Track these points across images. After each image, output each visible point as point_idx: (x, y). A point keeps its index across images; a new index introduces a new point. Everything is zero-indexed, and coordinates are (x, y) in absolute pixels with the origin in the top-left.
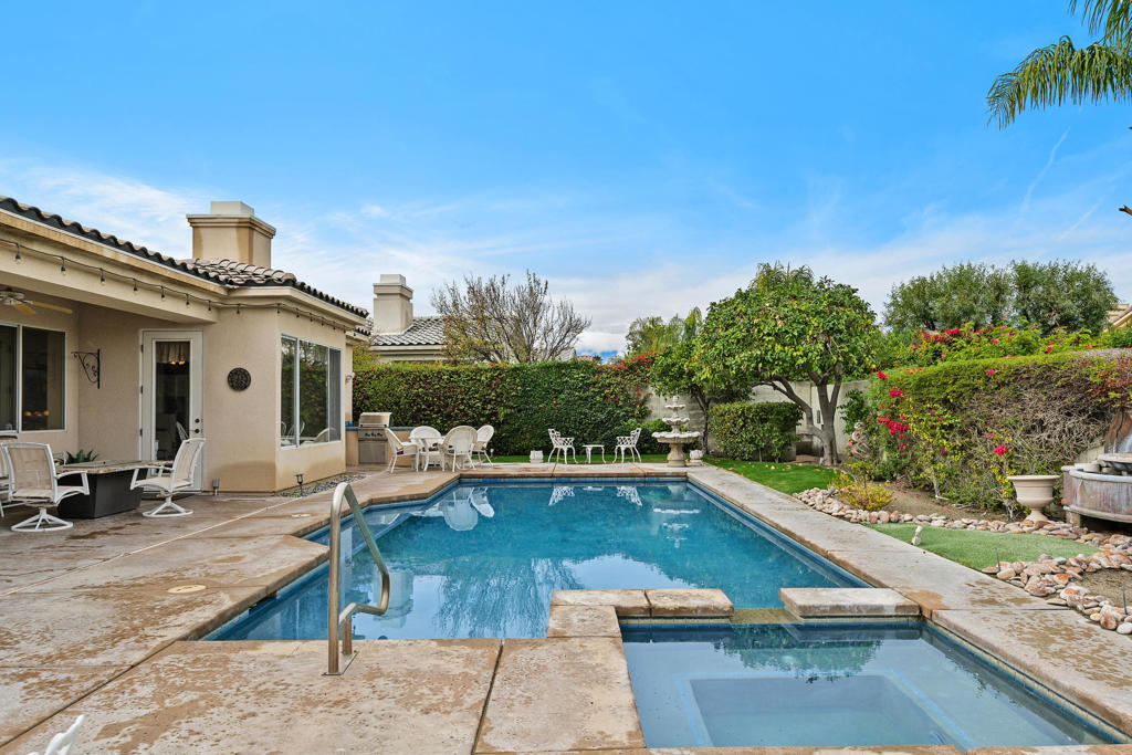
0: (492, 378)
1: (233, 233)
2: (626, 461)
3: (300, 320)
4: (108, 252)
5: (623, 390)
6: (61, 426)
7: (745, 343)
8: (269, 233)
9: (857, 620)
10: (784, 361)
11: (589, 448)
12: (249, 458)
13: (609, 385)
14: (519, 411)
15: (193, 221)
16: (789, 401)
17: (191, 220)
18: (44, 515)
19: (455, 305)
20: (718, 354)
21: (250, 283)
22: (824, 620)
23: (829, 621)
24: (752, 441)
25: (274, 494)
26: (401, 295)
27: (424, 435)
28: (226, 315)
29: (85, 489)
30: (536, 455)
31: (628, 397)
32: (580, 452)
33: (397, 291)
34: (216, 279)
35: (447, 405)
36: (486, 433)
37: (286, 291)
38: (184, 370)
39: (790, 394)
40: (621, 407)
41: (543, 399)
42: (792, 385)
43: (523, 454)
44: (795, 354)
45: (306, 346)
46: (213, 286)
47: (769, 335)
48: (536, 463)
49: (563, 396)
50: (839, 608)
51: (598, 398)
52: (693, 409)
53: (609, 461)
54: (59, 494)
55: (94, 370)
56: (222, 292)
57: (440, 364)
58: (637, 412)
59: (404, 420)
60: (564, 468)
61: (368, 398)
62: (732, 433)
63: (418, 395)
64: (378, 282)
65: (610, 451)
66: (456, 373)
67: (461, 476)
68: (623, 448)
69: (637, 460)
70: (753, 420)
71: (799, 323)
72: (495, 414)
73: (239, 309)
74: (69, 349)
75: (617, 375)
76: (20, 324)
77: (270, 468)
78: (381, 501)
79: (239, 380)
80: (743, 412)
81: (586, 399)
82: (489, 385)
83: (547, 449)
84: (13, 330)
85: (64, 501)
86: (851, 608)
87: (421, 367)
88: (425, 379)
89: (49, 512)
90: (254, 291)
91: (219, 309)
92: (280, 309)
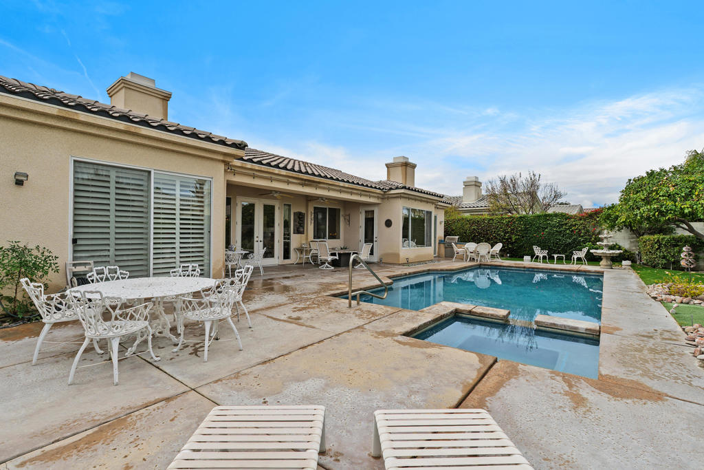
0: (509, 221)
1: (400, 168)
2: (577, 264)
3: (410, 200)
4: (342, 184)
5: (585, 227)
6: (339, 238)
7: (647, 201)
8: (414, 166)
9: (565, 332)
10: (675, 211)
11: (556, 256)
12: (390, 251)
13: (576, 225)
14: (523, 237)
15: (388, 166)
16: (691, 234)
17: (386, 165)
18: (327, 264)
19: (492, 188)
20: (629, 208)
21: (391, 189)
22: (548, 329)
23: (550, 330)
24: (664, 257)
25: (399, 264)
26: (475, 185)
27: (471, 246)
28: (385, 200)
29: (337, 257)
30: (527, 258)
31: (588, 231)
32: (551, 258)
33: (473, 183)
34: (379, 188)
35: (487, 234)
36: (499, 246)
37: (402, 191)
38: (372, 219)
39: (691, 230)
40: (582, 236)
41: (536, 232)
42: (692, 224)
43: (521, 258)
44: (683, 207)
45: (414, 210)
46: (378, 191)
47: (663, 196)
48: (527, 261)
49: (546, 230)
50: (554, 324)
51: (568, 231)
52: (633, 238)
53: (567, 263)
54: (330, 258)
55: (348, 221)
56: (382, 193)
57: (486, 215)
58: (593, 239)
59: (464, 239)
60: (541, 265)
61: (453, 230)
62: (650, 252)
63: (474, 229)
64: (465, 180)
65: (569, 259)
66: (492, 219)
67: (481, 265)
68: (576, 257)
69: (585, 264)
70: (665, 245)
71: (687, 188)
72: (511, 238)
73: (388, 198)
74: (341, 213)
75: (580, 219)
76: (327, 207)
77: (397, 255)
78: (434, 270)
79: (388, 223)
80: (658, 240)
81: (561, 231)
82: (507, 225)
83: (532, 255)
84: (326, 209)
85: (332, 260)
86: (561, 326)
87: (476, 217)
88: (478, 222)
89: (328, 263)
90: (392, 192)
91: (382, 198)
92: (401, 197)
